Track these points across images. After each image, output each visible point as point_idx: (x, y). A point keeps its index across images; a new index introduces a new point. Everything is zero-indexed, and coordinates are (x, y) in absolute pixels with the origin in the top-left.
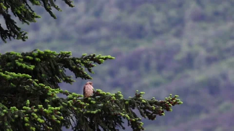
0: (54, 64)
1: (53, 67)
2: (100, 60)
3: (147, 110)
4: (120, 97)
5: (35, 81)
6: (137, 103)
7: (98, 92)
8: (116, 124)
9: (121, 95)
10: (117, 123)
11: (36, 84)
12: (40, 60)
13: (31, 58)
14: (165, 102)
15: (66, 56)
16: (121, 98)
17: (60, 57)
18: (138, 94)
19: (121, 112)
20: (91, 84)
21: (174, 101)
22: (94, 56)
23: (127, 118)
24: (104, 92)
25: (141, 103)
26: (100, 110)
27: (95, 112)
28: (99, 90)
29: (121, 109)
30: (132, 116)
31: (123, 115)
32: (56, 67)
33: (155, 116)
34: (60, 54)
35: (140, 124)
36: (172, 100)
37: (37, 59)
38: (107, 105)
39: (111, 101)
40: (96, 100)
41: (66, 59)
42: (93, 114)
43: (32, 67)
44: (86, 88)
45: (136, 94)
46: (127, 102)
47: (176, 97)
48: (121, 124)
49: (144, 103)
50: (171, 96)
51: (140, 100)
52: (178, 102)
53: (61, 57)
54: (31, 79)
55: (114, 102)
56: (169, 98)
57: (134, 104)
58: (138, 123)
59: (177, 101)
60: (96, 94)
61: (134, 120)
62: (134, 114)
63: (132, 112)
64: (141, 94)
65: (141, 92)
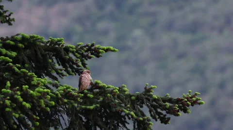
0: (41, 53)
1: (40, 56)
2: (101, 50)
3: (159, 110)
4: (125, 91)
5: (16, 66)
6: (147, 99)
7: (97, 83)
8: (118, 125)
9: (126, 89)
10: (120, 125)
11: (17, 70)
12: (23, 46)
13: (12, 43)
14: (182, 100)
15: (56, 43)
16: (126, 93)
17: (48, 45)
18: (148, 88)
19: (125, 109)
20: (89, 73)
21: (194, 99)
22: (93, 45)
23: (132, 117)
24: (104, 84)
25: (151, 99)
26: (98, 105)
27: (92, 107)
28: (99, 81)
29: (126, 105)
30: (139, 114)
31: (127, 112)
32: (44, 56)
33: (169, 119)
34: (49, 42)
35: (150, 124)
36: (191, 98)
37: (20, 45)
38: (108, 99)
39: (114, 96)
40: (94, 94)
41: (56, 47)
42: (89, 110)
43: (14, 54)
44: (83, 78)
45: (145, 88)
46: (133, 98)
47: (196, 94)
48: (125, 126)
49: (155, 100)
50: (190, 92)
51: (151, 96)
52: (199, 102)
53: (50, 45)
54: (11, 64)
55: (116, 97)
56: (188, 95)
57: (143, 100)
58: (147, 123)
59: (197, 100)
60: (95, 86)
61: (141, 119)
62: (142, 112)
63: (139, 110)
64: (152, 88)
65: (152, 86)
